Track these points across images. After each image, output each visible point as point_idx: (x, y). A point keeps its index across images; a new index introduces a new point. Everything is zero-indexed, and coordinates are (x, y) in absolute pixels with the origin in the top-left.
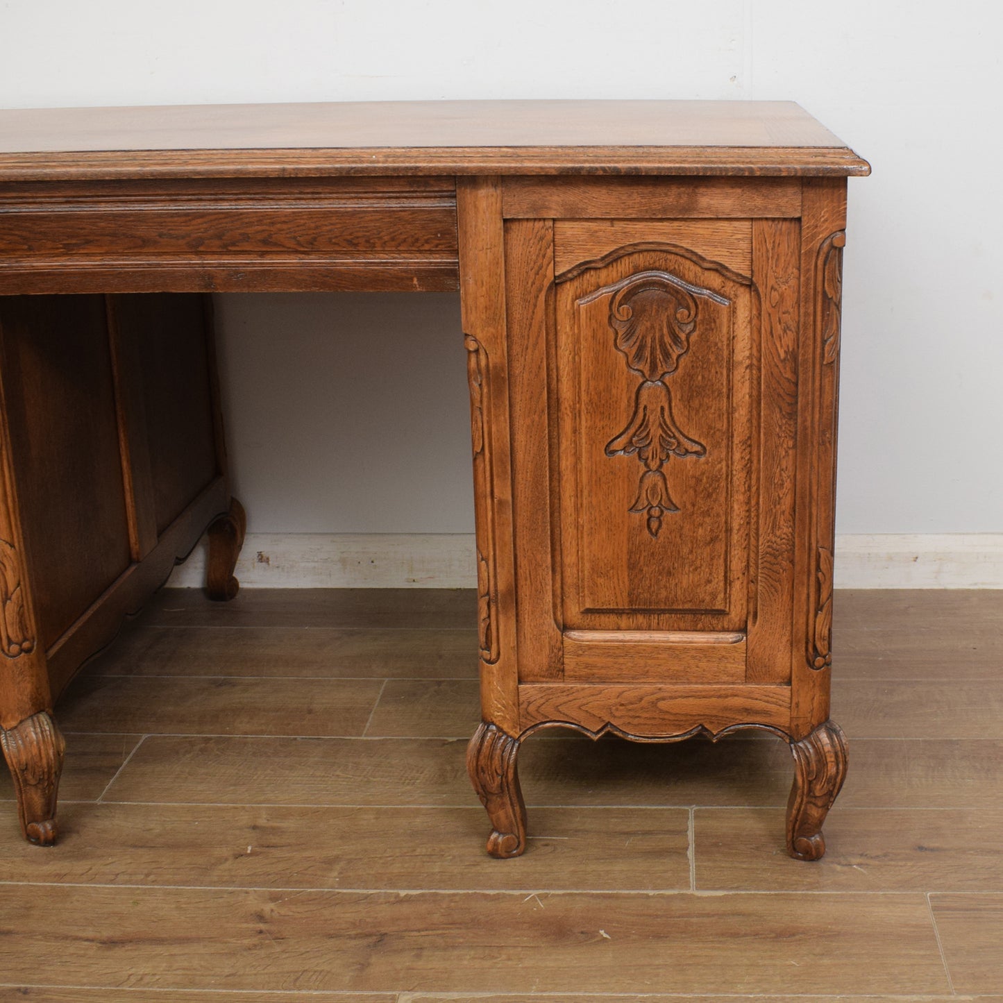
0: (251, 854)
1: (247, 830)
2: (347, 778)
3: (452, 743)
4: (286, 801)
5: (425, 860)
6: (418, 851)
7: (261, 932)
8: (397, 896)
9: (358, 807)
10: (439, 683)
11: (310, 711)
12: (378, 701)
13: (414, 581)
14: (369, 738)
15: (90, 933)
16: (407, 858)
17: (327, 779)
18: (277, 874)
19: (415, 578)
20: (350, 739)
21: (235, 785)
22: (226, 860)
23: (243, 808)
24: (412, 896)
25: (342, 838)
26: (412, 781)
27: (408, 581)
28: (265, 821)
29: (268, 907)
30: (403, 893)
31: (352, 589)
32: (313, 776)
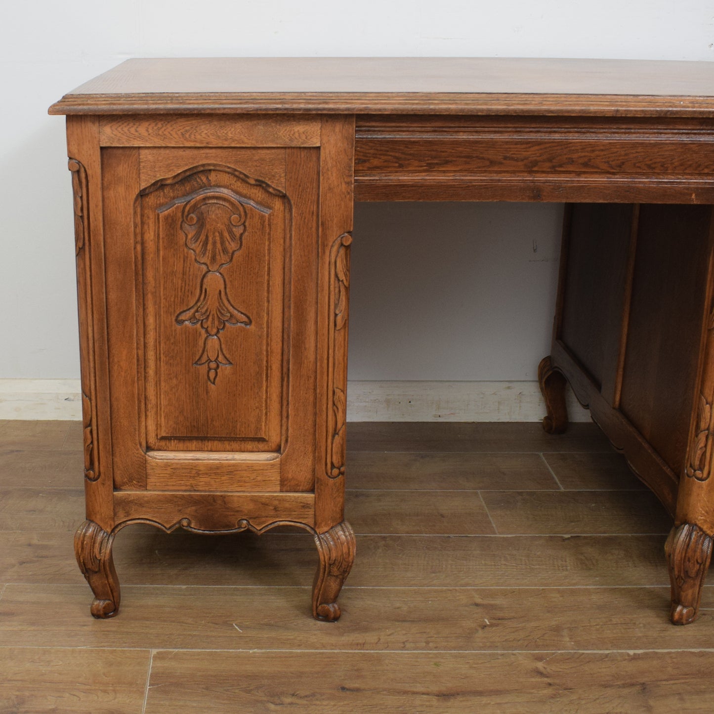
0: (492, 625)
1: (471, 606)
2: (513, 566)
3: (568, 539)
4: (482, 585)
5: (624, 627)
6: (614, 621)
7: (550, 684)
8: (628, 655)
9: (541, 588)
10: (520, 494)
11: (442, 516)
12: (486, 507)
13: (440, 416)
14: (505, 536)
15: (419, 688)
16: (610, 626)
17: (499, 567)
18: (524, 640)
19: (439, 414)
20: (491, 537)
21: (434, 572)
22: (477, 630)
23: (456, 590)
24: (639, 654)
25: (549, 612)
26: (564, 568)
27: (435, 416)
28: (481, 600)
29: (540, 665)
30: (631, 652)
31: (393, 423)
32: (485, 565)
